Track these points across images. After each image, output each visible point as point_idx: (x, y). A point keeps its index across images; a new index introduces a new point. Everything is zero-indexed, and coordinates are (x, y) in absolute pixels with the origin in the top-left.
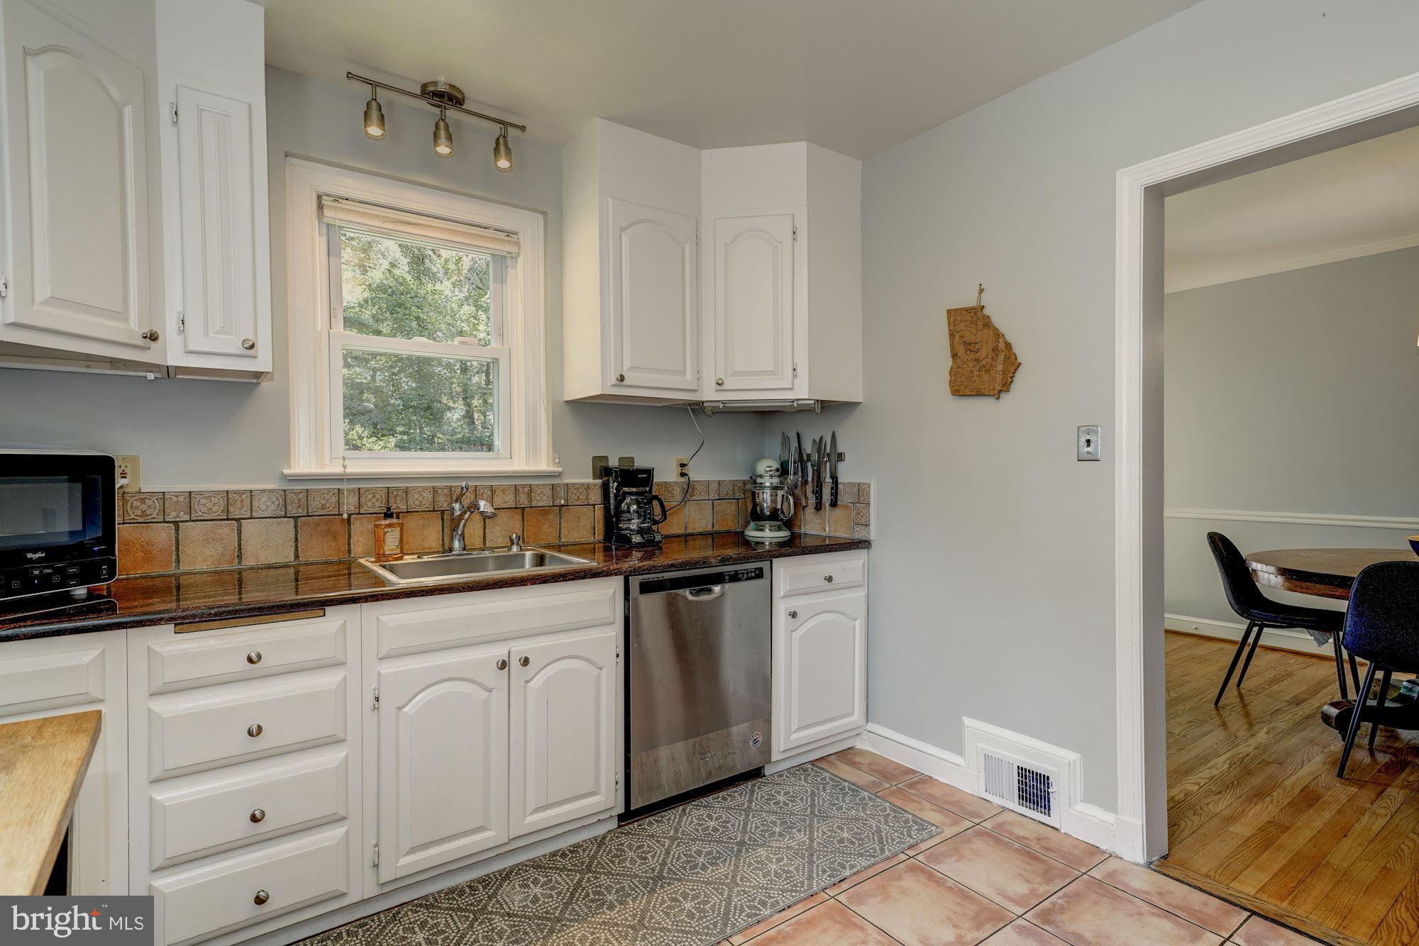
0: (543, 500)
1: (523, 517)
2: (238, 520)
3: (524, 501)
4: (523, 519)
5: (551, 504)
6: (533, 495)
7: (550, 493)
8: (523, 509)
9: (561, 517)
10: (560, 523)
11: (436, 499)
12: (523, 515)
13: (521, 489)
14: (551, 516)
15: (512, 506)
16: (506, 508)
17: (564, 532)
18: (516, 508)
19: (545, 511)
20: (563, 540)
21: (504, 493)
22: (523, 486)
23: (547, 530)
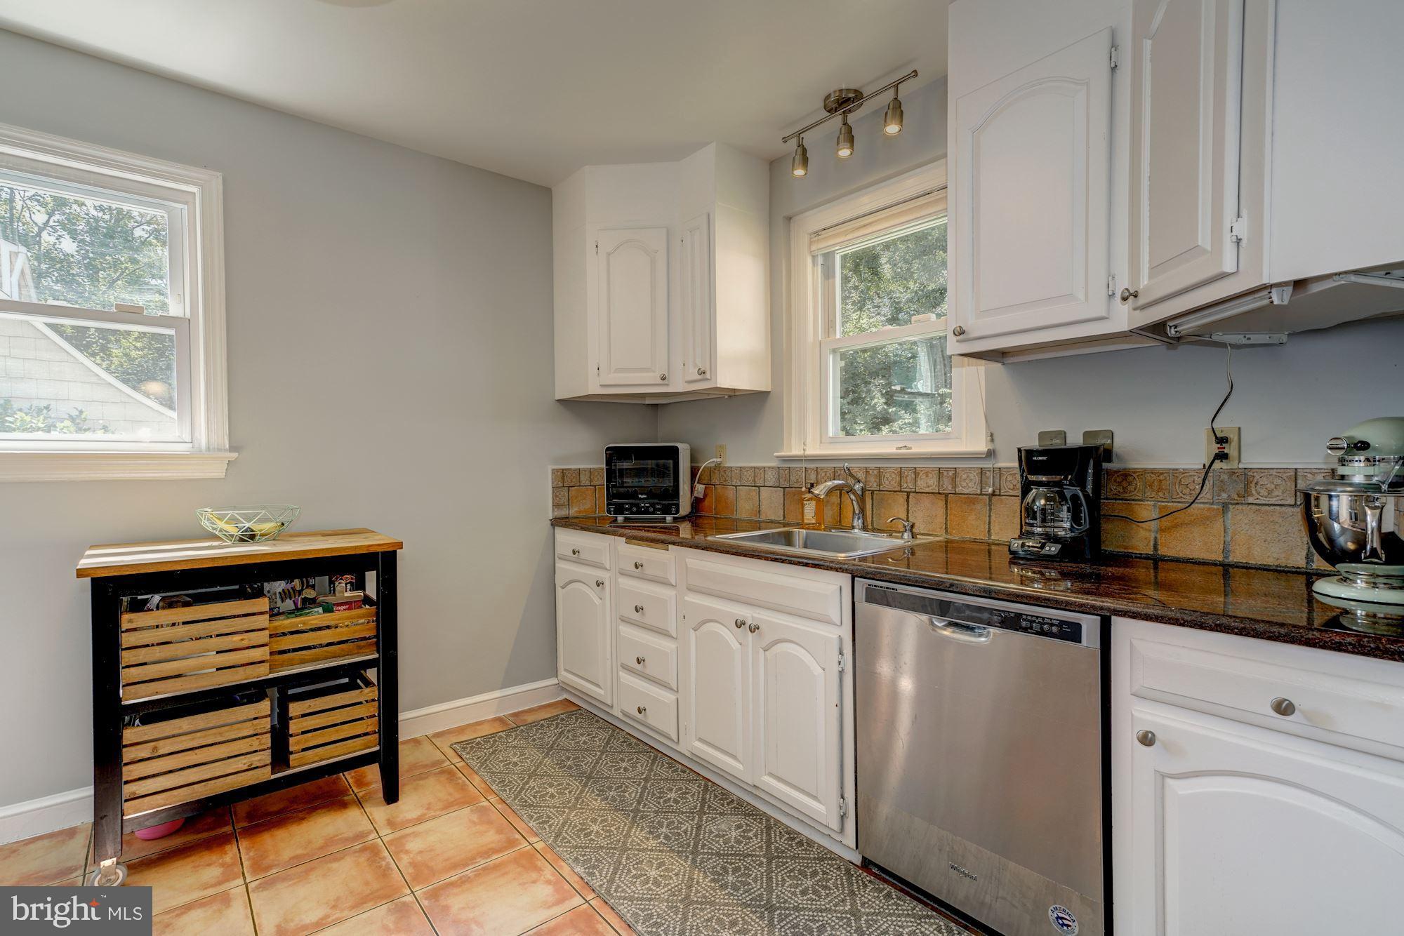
0: (969, 486)
1: (946, 504)
2: (759, 487)
3: (947, 487)
4: (946, 507)
5: (979, 492)
6: (958, 479)
7: (977, 479)
8: (947, 495)
9: (990, 509)
10: (990, 516)
11: (868, 479)
12: (946, 501)
13: (945, 474)
14: (978, 507)
15: (934, 491)
16: (929, 493)
17: (995, 528)
18: (939, 493)
19: (970, 499)
20: (993, 537)
21: (927, 476)
22: (948, 469)
23: (973, 523)
